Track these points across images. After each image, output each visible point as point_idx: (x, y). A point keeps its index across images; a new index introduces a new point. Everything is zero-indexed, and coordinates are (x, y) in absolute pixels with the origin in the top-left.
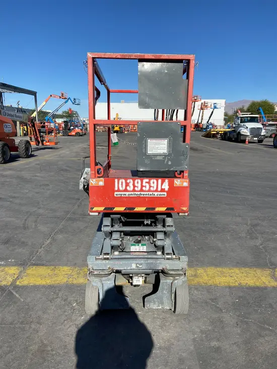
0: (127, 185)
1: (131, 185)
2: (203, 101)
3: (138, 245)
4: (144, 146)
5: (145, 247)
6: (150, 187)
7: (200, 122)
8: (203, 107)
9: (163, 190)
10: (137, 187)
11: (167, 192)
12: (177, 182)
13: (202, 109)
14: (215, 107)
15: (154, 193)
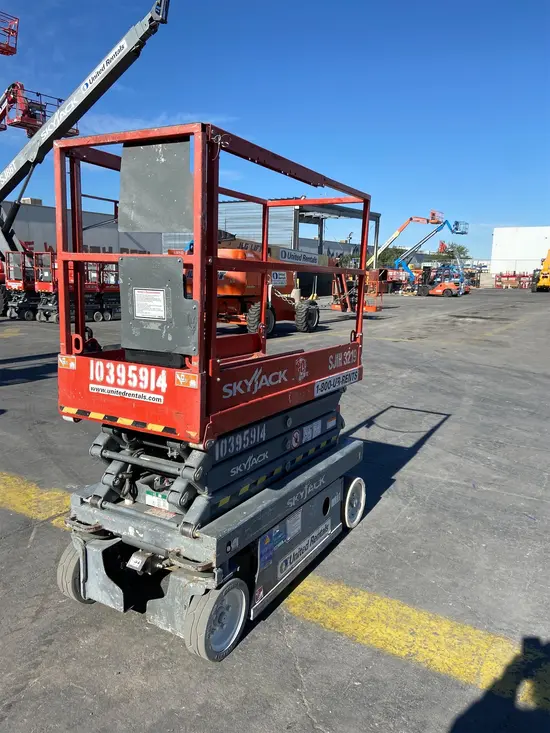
0: (106, 372)
1: (112, 373)
3: (157, 495)
4: (130, 301)
5: (167, 501)
6: (139, 381)
9: (157, 391)
10: (121, 378)
11: (165, 395)
12: (181, 377)
15: (145, 394)
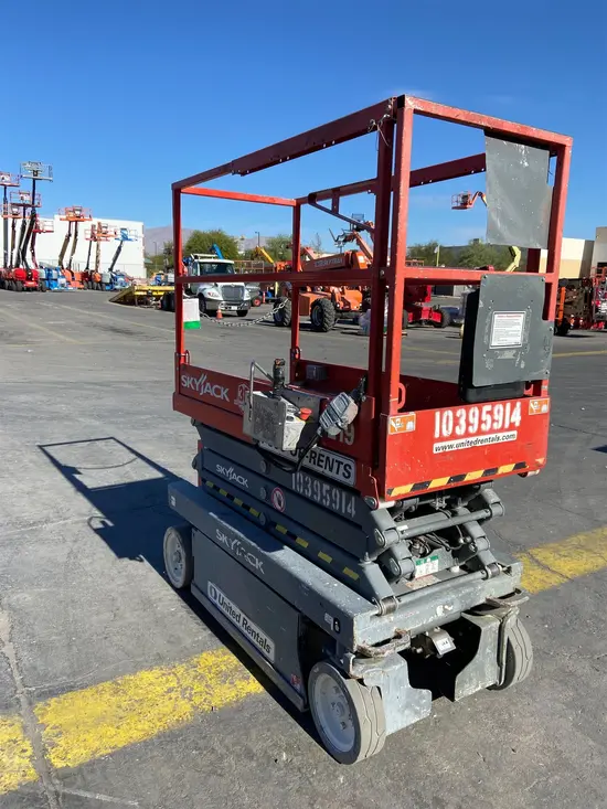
0: (456, 422)
1: (462, 422)
2: (95, 221)
3: (425, 561)
4: (487, 329)
5: (437, 561)
6: (493, 421)
7: (92, 267)
8: (97, 235)
9: (511, 427)
10: (472, 425)
11: (518, 429)
12: (534, 406)
13: (93, 238)
14: (125, 238)
15: (498, 435)
